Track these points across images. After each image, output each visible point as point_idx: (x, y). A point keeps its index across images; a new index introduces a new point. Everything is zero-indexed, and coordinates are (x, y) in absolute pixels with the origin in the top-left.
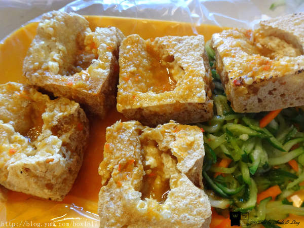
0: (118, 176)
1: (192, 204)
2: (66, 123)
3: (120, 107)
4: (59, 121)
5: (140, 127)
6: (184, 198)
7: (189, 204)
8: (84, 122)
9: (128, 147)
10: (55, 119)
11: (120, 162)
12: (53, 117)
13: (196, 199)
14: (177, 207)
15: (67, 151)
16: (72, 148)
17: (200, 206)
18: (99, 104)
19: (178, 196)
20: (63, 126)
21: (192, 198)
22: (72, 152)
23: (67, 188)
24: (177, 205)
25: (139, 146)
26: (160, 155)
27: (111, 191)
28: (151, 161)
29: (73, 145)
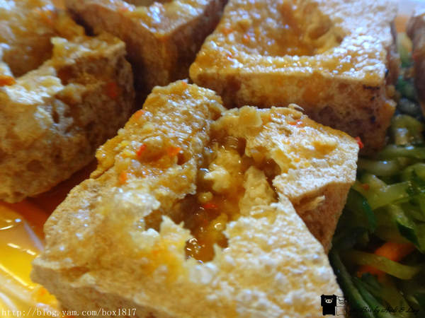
0: (128, 160)
1: (286, 273)
2: (90, 71)
3: (196, 69)
4: (79, 62)
5: (221, 108)
6: (267, 248)
7: (279, 269)
8: (124, 87)
9: (180, 123)
10: (73, 56)
11: (146, 140)
12: (71, 51)
13: (303, 263)
14: (239, 265)
15: (67, 115)
16: (82, 118)
17: (309, 285)
18: (162, 63)
19: (253, 240)
20: (81, 72)
21: (292, 255)
22: (78, 122)
23: (35, 184)
24: (241, 260)
25: (204, 135)
26: (243, 172)
27: (100, 192)
28: (218, 174)
29: (86, 114)
